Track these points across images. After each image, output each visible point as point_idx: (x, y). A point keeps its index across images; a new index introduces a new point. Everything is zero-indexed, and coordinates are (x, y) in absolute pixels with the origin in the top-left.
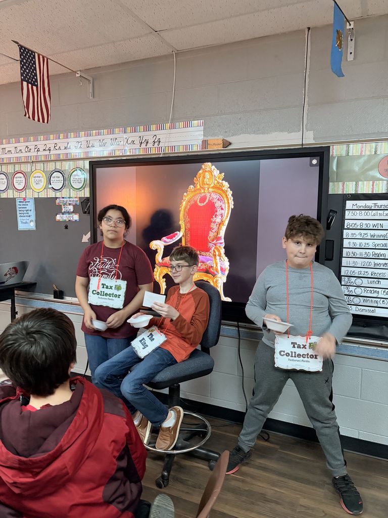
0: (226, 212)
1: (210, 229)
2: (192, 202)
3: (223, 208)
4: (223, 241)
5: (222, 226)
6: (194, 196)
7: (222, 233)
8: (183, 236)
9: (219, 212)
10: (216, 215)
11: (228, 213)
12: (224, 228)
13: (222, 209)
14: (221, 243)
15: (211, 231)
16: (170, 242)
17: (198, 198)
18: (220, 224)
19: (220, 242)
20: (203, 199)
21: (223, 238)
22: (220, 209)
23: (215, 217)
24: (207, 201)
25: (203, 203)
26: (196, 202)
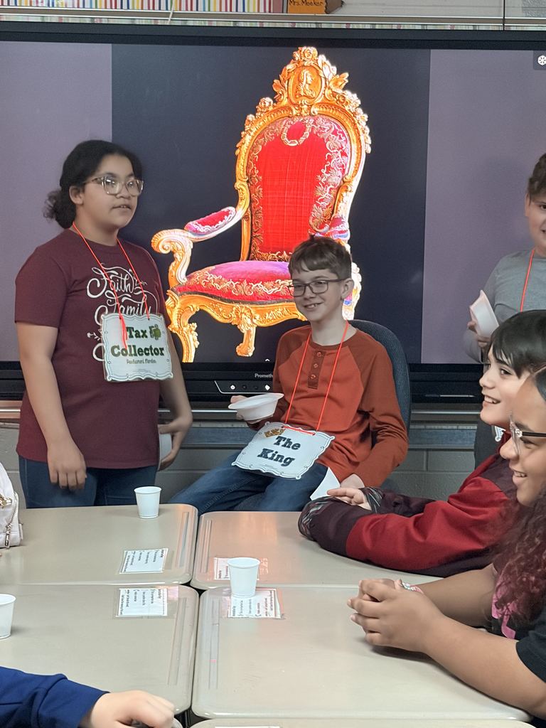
0: (354, 161)
1: (314, 199)
2: (269, 137)
3: (347, 151)
4: (346, 226)
5: (344, 194)
6: (273, 123)
7: (344, 210)
8: (245, 217)
9: (337, 160)
10: (329, 168)
11: (358, 164)
12: (348, 198)
13: (344, 154)
14: (341, 232)
15: (318, 205)
16: (209, 232)
17: (284, 127)
18: (339, 188)
19: (338, 228)
20: (296, 132)
21: (346, 219)
22: (339, 154)
23: (327, 173)
24: (307, 134)
25: (298, 139)
26: (278, 138)
